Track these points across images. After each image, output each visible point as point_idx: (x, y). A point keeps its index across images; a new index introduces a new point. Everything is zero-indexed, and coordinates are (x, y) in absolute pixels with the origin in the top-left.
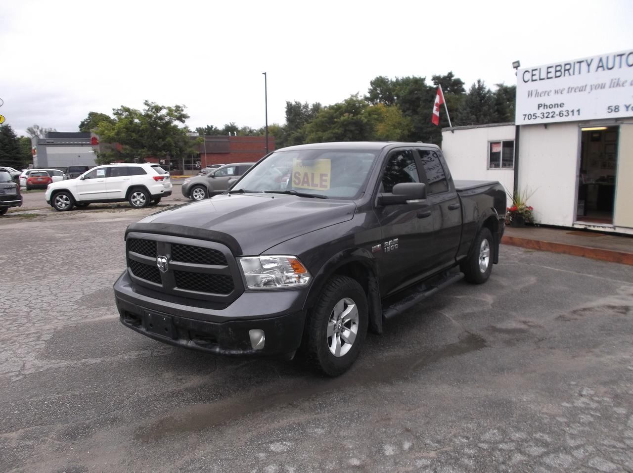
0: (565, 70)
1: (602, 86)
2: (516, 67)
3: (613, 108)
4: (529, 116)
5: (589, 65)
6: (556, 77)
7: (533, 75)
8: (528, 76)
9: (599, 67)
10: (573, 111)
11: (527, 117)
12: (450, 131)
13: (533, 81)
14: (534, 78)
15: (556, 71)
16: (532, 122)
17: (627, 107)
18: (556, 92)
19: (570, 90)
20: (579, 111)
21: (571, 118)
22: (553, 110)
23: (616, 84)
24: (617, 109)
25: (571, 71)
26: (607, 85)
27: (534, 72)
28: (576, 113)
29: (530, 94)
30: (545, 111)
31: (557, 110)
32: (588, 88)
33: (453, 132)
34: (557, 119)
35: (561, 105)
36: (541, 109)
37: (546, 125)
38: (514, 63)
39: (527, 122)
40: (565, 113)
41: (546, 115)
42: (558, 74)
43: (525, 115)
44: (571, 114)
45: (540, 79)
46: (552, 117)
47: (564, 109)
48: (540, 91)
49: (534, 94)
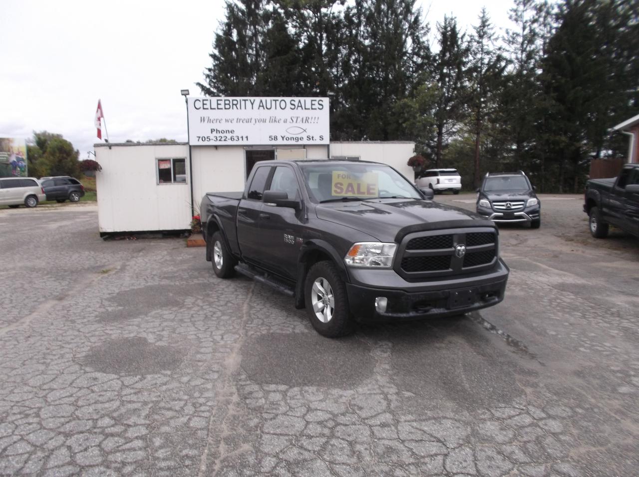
0: (233, 104)
1: (264, 121)
2: (185, 95)
3: (273, 138)
4: (204, 139)
5: (252, 104)
6: (225, 109)
7: (204, 104)
8: (199, 104)
9: (260, 106)
10: (242, 137)
11: (201, 139)
12: (108, 148)
13: (204, 109)
14: (205, 107)
15: (225, 104)
16: (206, 143)
17: (283, 138)
18: (227, 121)
19: (238, 120)
20: (247, 137)
21: (240, 142)
22: (225, 134)
23: (274, 120)
24: (276, 138)
25: (238, 106)
26: (268, 121)
27: (205, 102)
28: (245, 139)
29: (202, 120)
30: (218, 135)
31: (229, 135)
32: (253, 121)
33: (110, 148)
34: (229, 143)
35: (232, 132)
36: (214, 133)
37: (216, 147)
38: (182, 91)
39: (201, 143)
40: (236, 138)
41: (218, 139)
42: (227, 106)
43: (199, 137)
44: (240, 139)
45: (211, 109)
46: (225, 140)
47: (234, 135)
48: (212, 118)
49: (206, 120)
